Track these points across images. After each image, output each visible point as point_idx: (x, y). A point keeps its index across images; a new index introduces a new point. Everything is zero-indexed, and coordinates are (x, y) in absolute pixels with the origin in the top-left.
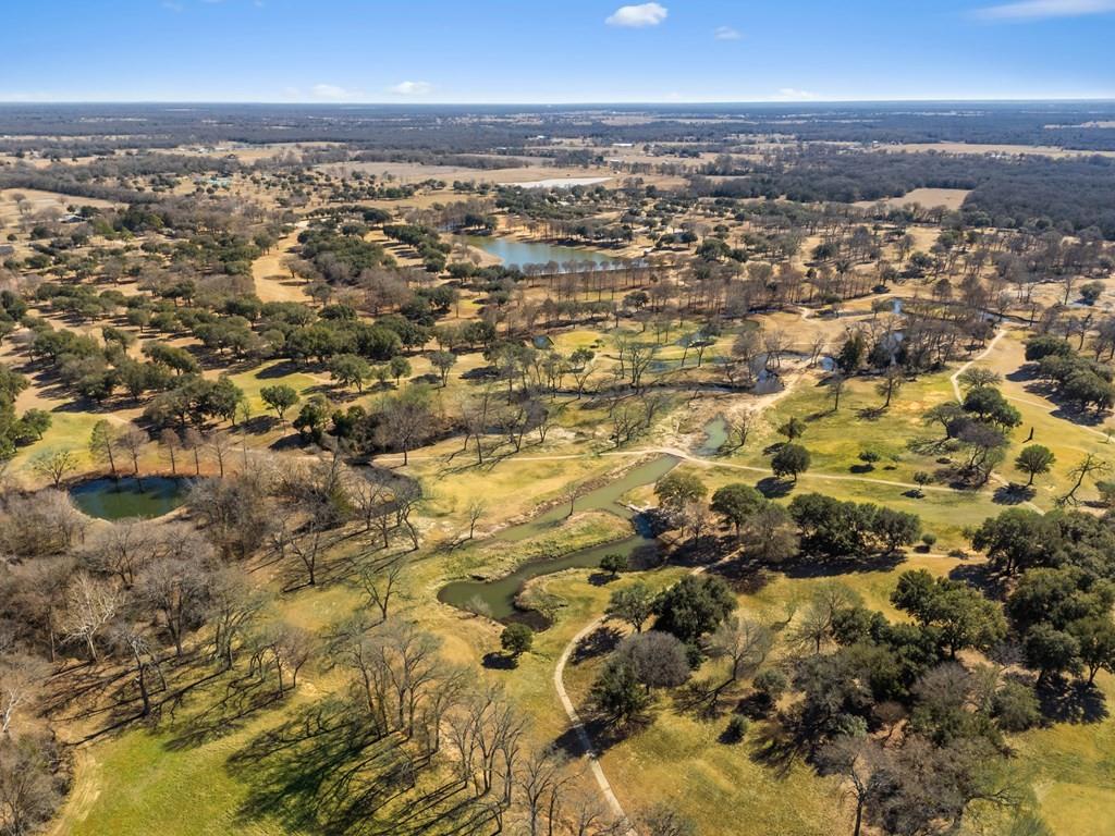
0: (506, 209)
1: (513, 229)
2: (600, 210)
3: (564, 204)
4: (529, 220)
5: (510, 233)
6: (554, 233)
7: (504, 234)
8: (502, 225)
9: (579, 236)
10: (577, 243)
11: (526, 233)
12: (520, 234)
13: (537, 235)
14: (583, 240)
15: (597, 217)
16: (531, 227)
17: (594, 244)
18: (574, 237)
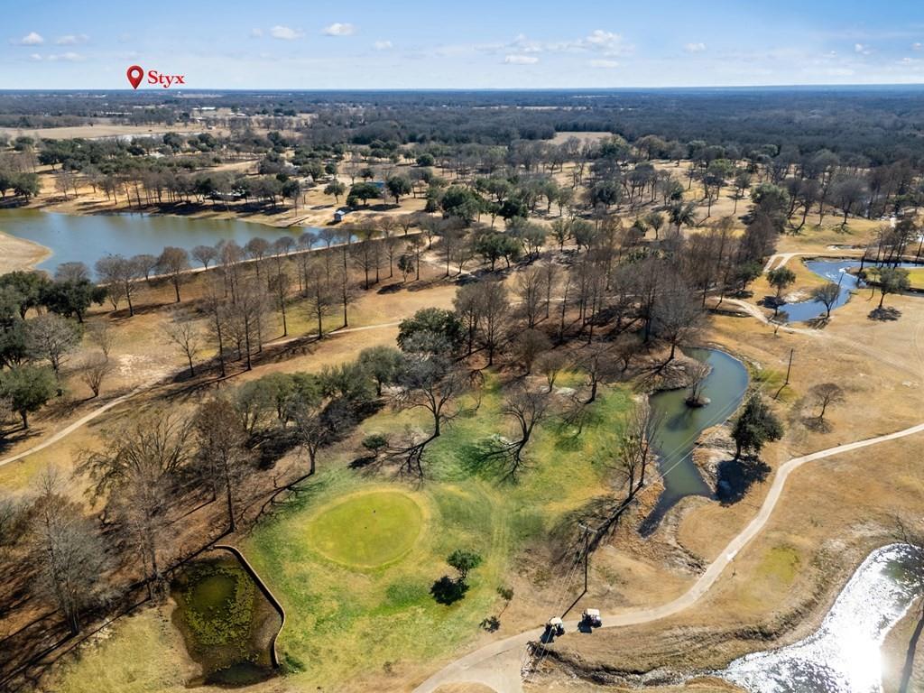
0: (58, 166)
1: (72, 192)
2: (217, 161)
3: (158, 155)
4: (102, 177)
5: (66, 199)
6: (154, 194)
7: (52, 201)
8: (49, 187)
9: (201, 197)
10: (198, 207)
11: (99, 197)
12: (86, 199)
13: (120, 199)
14: (210, 202)
15: (215, 169)
16: (106, 187)
17: (231, 208)
18: (193, 199)
